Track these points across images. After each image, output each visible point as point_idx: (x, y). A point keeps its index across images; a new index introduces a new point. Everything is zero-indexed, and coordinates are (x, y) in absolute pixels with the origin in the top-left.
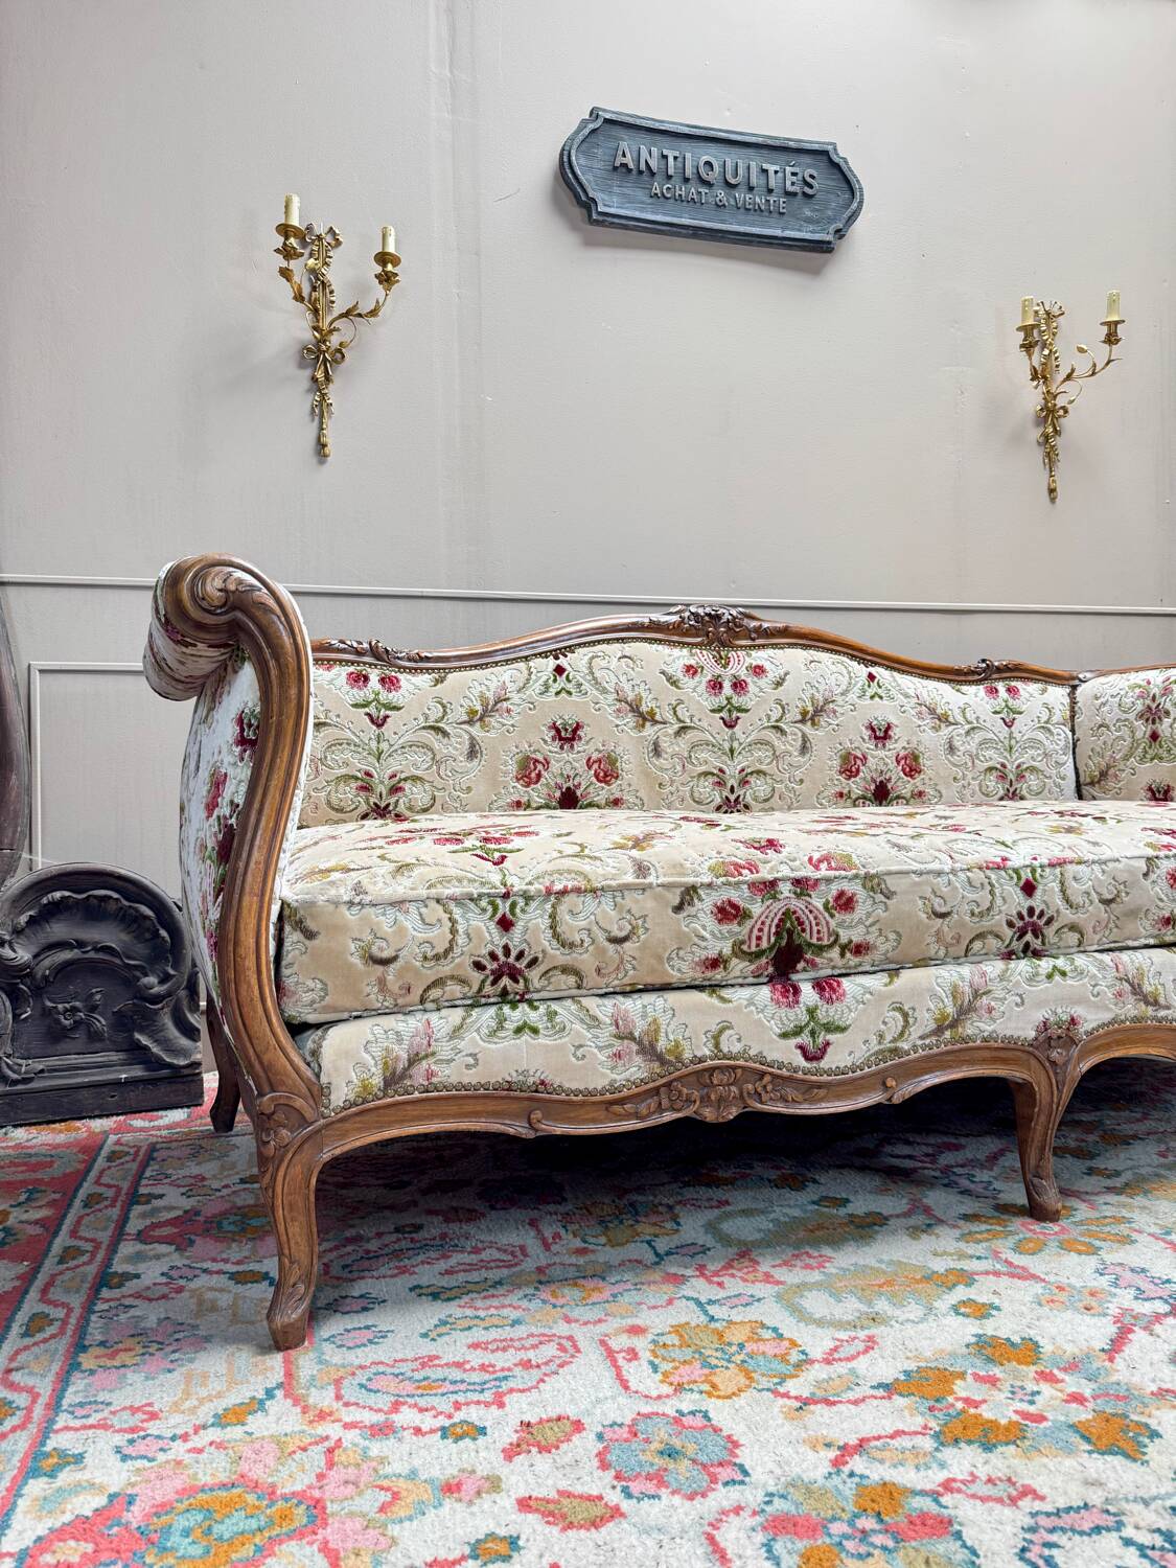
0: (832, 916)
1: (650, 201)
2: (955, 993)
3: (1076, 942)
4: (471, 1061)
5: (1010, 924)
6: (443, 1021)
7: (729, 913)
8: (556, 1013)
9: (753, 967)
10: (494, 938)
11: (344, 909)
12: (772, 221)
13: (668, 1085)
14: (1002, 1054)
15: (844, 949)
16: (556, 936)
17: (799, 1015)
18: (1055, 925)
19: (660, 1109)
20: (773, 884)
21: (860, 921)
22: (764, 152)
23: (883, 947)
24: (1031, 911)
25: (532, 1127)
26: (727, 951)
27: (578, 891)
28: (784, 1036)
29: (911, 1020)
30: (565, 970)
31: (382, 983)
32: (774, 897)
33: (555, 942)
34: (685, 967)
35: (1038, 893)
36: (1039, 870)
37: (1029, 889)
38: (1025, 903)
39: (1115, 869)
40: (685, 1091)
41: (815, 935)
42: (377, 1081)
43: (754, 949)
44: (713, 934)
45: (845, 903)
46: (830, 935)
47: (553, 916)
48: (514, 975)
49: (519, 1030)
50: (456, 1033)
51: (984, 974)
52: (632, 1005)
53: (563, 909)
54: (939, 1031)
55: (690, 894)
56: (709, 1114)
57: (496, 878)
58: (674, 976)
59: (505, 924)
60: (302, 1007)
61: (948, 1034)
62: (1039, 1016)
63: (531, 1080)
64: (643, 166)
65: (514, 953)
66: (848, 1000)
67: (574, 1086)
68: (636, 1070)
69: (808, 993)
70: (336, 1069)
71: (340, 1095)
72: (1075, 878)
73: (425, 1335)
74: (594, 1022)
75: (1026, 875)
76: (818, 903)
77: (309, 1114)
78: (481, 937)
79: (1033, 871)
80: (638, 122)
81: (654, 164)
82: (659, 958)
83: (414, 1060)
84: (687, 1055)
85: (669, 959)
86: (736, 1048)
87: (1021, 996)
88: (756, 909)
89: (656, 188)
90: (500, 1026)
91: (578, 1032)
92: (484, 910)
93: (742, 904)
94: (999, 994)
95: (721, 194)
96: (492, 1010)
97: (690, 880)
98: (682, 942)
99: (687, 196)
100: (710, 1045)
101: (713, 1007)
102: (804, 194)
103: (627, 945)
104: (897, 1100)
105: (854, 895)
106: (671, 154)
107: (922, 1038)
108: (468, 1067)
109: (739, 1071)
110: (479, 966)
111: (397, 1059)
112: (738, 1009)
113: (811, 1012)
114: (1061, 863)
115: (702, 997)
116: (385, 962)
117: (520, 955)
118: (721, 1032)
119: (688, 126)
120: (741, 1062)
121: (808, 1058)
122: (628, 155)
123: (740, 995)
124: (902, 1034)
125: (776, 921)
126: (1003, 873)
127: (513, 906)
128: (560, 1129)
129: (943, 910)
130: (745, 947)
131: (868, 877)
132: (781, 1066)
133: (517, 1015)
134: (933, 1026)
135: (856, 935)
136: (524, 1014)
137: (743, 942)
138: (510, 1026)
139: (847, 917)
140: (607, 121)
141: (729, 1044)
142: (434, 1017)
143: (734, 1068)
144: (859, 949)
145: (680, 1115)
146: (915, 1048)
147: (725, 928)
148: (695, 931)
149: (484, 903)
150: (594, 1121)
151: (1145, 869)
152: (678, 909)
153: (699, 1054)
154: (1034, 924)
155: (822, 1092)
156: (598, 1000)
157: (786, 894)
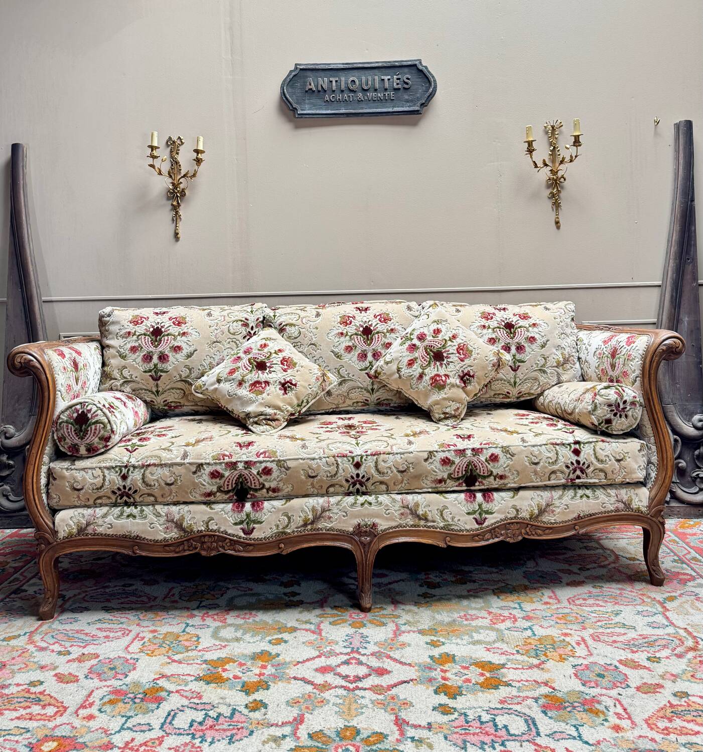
0: (261, 477)
1: (324, 104)
2: (314, 509)
3: (385, 489)
4: (110, 526)
5: (347, 481)
6: (100, 511)
7: (215, 475)
8: (144, 511)
9: (227, 496)
10: (119, 482)
11: (65, 471)
12: (388, 104)
13: (188, 540)
14: (337, 537)
15: (268, 490)
16: (144, 482)
17: (243, 516)
18: (371, 481)
19: (184, 550)
20: (236, 463)
21: (275, 479)
22: (383, 70)
23: (287, 489)
24: (358, 475)
25: (133, 552)
26: (215, 489)
27: (154, 465)
28: (236, 524)
29: (292, 520)
30: (149, 495)
31: (78, 497)
32: (236, 469)
33: (143, 485)
34: (197, 496)
35: (362, 468)
36: (365, 457)
37: (358, 465)
38: (354, 472)
39: (409, 457)
40: (194, 543)
41: (253, 485)
42: (75, 531)
43: (226, 489)
44: (208, 483)
45: (267, 471)
46: (260, 484)
47: (143, 475)
48: (129, 496)
49: (128, 516)
50: (105, 516)
51: (329, 502)
52: (174, 509)
53: (147, 472)
54: (305, 525)
55: (200, 466)
56: (204, 553)
57: (125, 459)
58: (192, 499)
59: (124, 478)
60: (53, 503)
61: (309, 527)
62: (355, 522)
63: (133, 535)
64: (320, 88)
65: (127, 488)
66: (265, 511)
67: (150, 538)
68: (174, 534)
69: (248, 506)
70: (60, 526)
71: (61, 535)
72: (383, 461)
73: (88, 623)
74: (158, 515)
75: (356, 460)
76: (255, 471)
77: (51, 540)
78: (114, 482)
79: (362, 458)
80: (317, 67)
81: (325, 87)
82: (187, 493)
83: (88, 524)
84: (195, 530)
85: (191, 492)
86: (215, 528)
87: (346, 512)
88: (227, 474)
89: (327, 97)
90: (122, 514)
91: (152, 519)
92: (117, 472)
93: (221, 471)
94: (335, 511)
95: (360, 95)
96: (120, 508)
97: (200, 461)
98: (195, 486)
99: (342, 98)
100: (205, 526)
101: (206, 511)
102: (405, 88)
103: (172, 487)
104: (284, 553)
105: (272, 468)
106: (333, 80)
107: (296, 528)
108: (109, 528)
109: (216, 537)
110: (114, 493)
111: (83, 523)
112: (217, 513)
113: (248, 515)
114: (377, 454)
115: (203, 507)
116: (79, 490)
117: (130, 489)
118: (209, 521)
119: (343, 64)
120: (217, 534)
121: (245, 534)
122: (313, 84)
123: (218, 507)
124: (287, 526)
125: (235, 478)
126: (345, 459)
127: (129, 470)
128: (144, 554)
129: (313, 475)
130: (222, 489)
131: (279, 461)
132: (233, 535)
133: (128, 510)
134: (301, 523)
135: (273, 485)
136: (132, 510)
137: (221, 487)
138: (125, 514)
139: (268, 477)
140: (301, 69)
141: (213, 526)
142: (97, 510)
143: (214, 536)
144: (274, 490)
145: (191, 552)
146: (293, 532)
147: (214, 481)
148: (200, 482)
149: (117, 469)
150: (158, 552)
151: (426, 457)
152: (195, 473)
153: (200, 529)
154: (359, 481)
155: (251, 548)
156: (162, 506)
157: (241, 468)
